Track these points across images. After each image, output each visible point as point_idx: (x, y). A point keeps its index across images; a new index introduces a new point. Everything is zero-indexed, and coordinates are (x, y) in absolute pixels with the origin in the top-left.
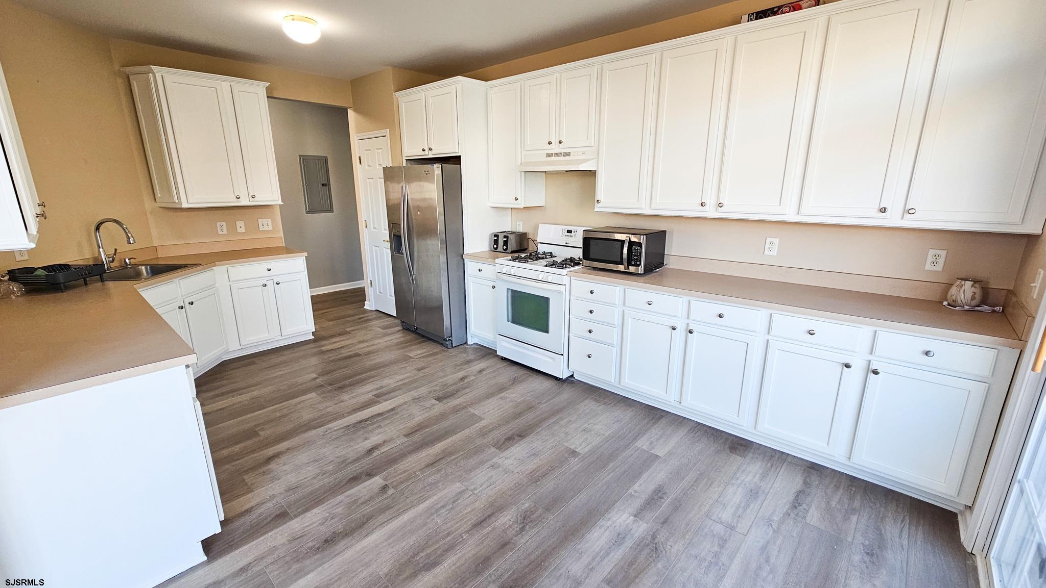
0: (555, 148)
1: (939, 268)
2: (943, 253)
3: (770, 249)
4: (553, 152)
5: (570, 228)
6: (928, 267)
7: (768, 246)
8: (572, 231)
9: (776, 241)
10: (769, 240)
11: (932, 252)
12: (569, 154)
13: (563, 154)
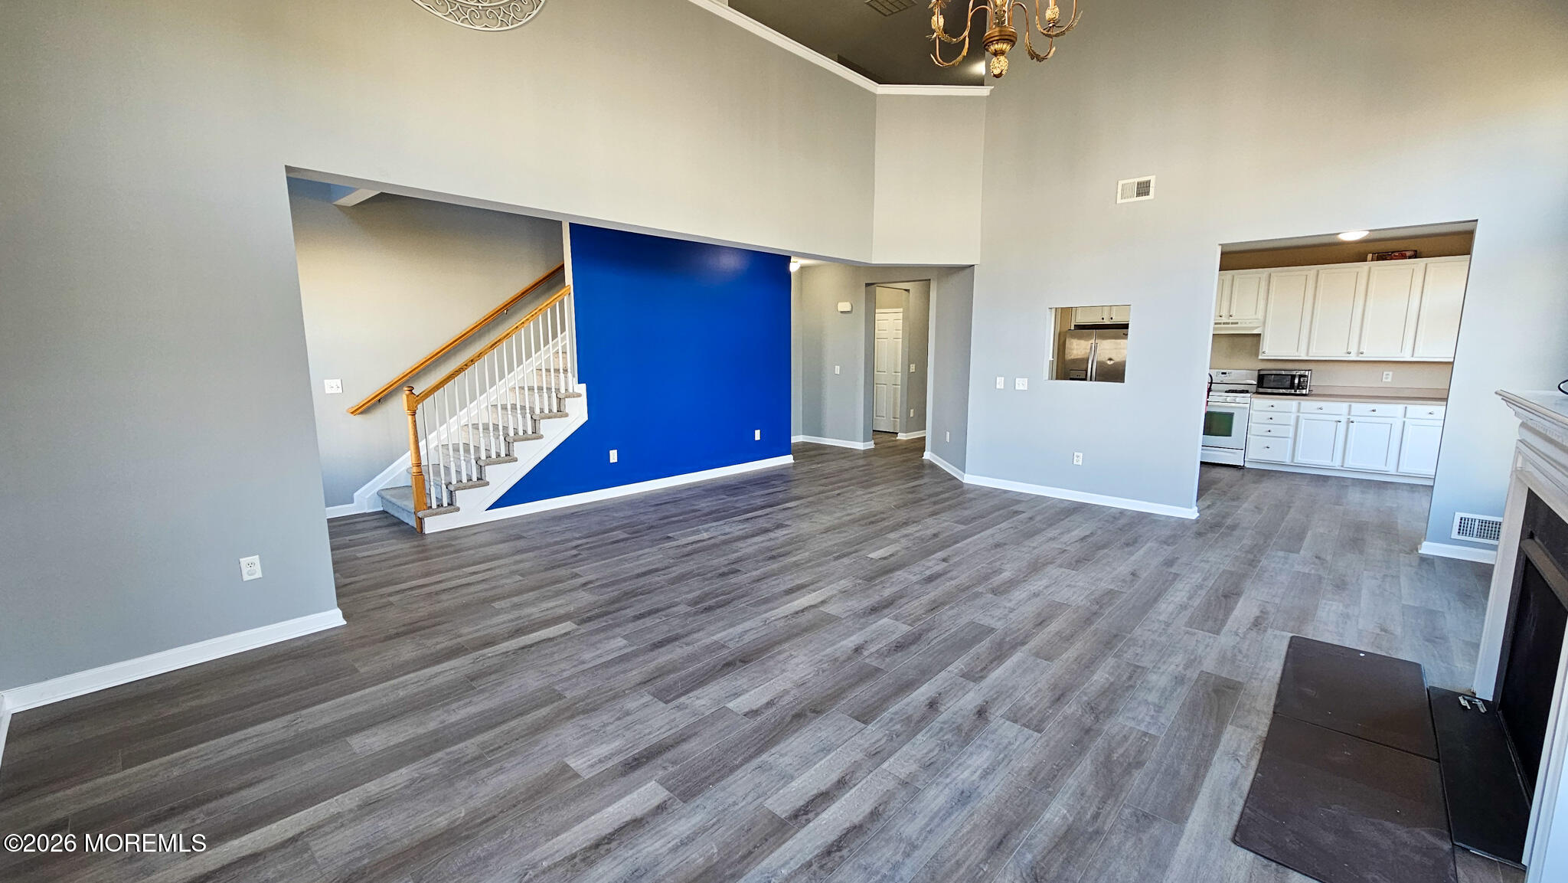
0: (1224, 320)
3: (1387, 378)
5: (1224, 371)
7: (1384, 376)
9: (1391, 373)
10: (1385, 373)
12: (1237, 323)
13: (1232, 323)
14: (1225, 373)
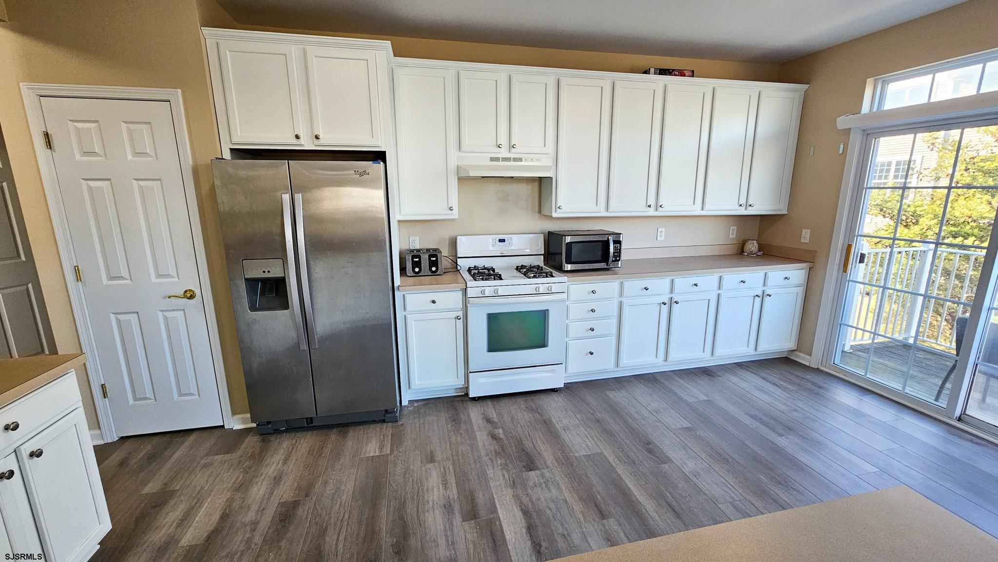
0: (504, 153)
1: (734, 236)
2: (735, 228)
4: (500, 156)
5: (502, 237)
6: (731, 236)
7: (659, 234)
8: (505, 240)
10: (659, 228)
11: (732, 228)
12: (520, 160)
13: (515, 160)
14: (503, 241)
